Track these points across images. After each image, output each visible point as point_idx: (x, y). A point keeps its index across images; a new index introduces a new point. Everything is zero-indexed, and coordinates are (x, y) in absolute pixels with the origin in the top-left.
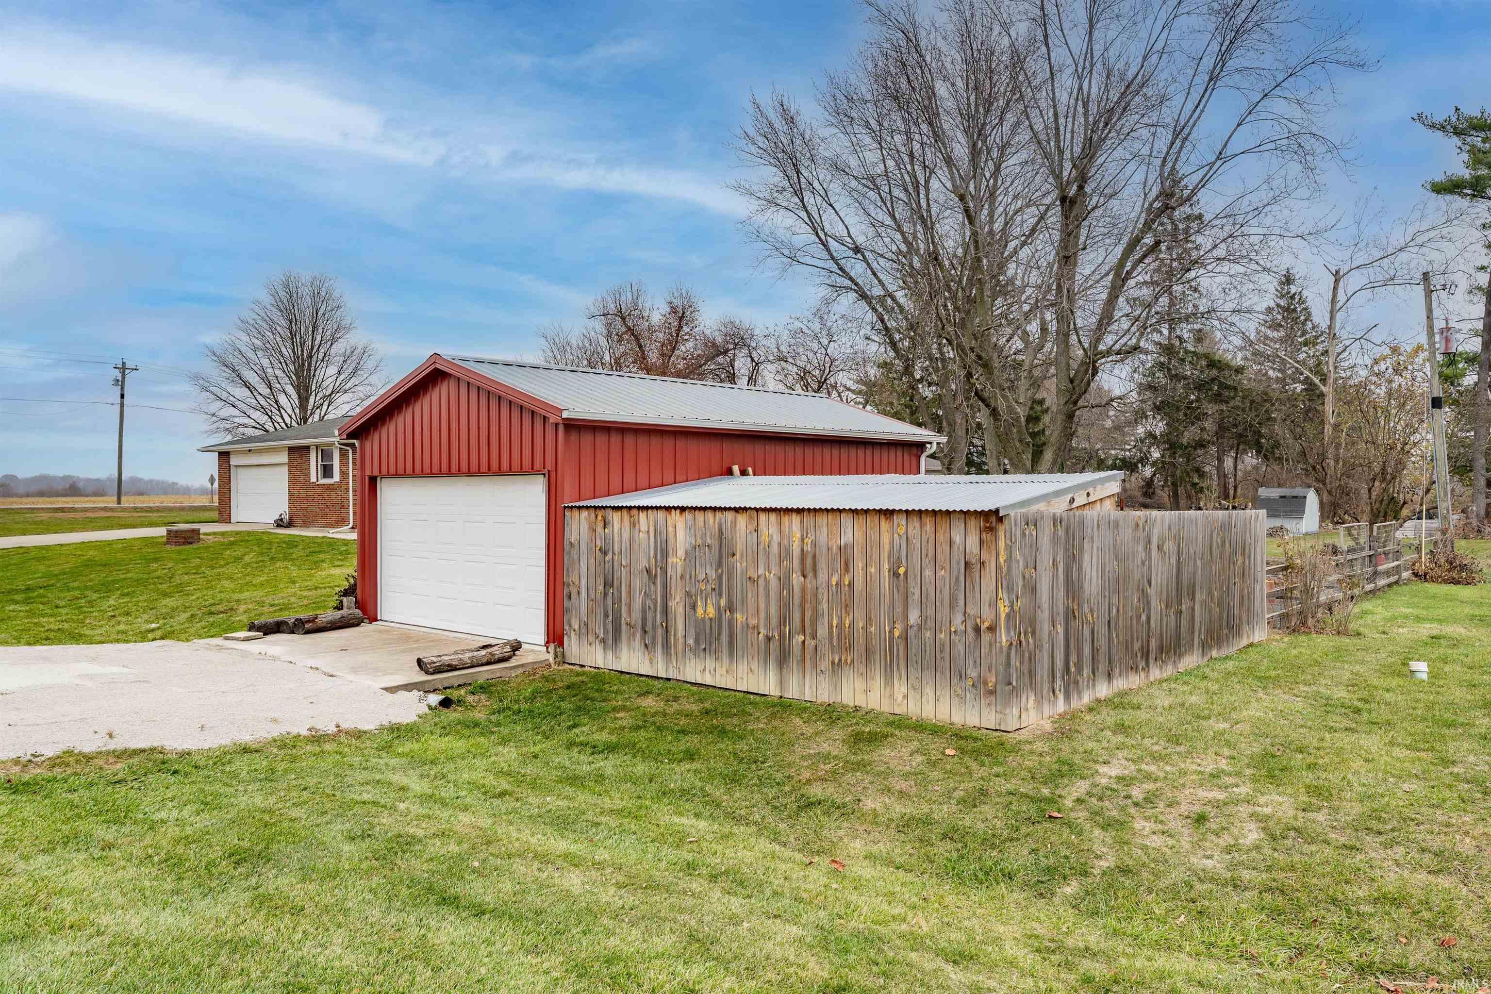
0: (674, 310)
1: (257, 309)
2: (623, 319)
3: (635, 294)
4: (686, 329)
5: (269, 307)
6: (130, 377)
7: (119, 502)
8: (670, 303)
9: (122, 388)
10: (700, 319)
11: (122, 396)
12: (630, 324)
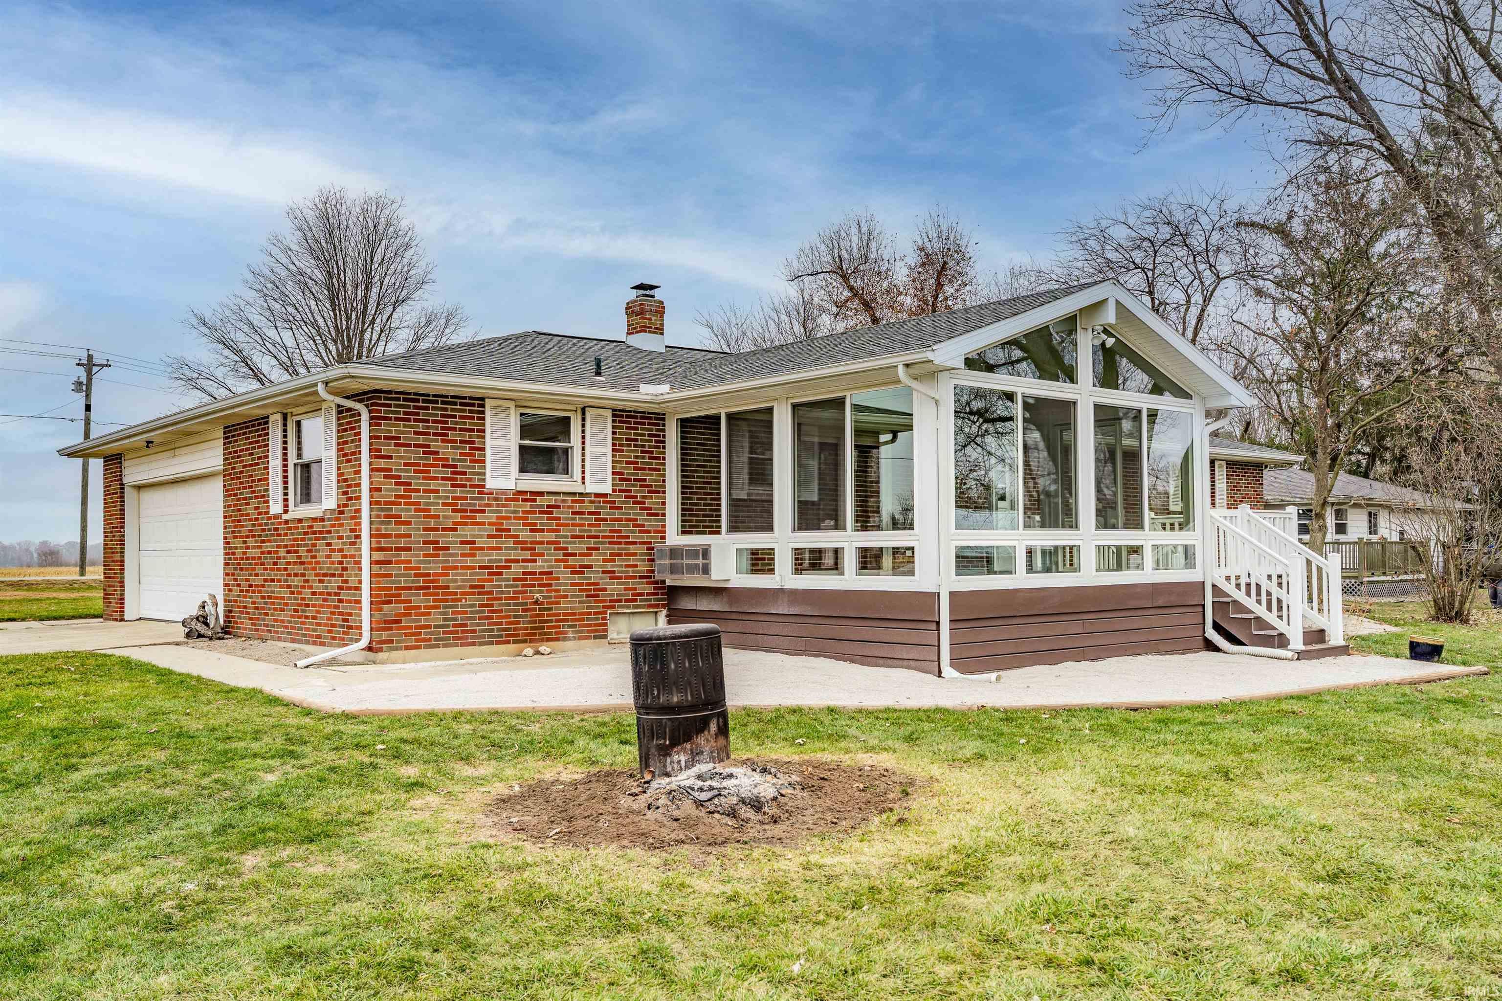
0: (927, 260)
1: (276, 252)
2: (845, 277)
3: (865, 237)
4: (949, 290)
5: (295, 247)
6: (100, 378)
7: (82, 573)
8: (922, 250)
9: (88, 396)
10: (972, 273)
11: (88, 408)
12: (857, 283)
